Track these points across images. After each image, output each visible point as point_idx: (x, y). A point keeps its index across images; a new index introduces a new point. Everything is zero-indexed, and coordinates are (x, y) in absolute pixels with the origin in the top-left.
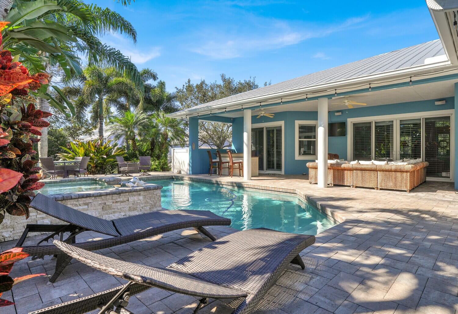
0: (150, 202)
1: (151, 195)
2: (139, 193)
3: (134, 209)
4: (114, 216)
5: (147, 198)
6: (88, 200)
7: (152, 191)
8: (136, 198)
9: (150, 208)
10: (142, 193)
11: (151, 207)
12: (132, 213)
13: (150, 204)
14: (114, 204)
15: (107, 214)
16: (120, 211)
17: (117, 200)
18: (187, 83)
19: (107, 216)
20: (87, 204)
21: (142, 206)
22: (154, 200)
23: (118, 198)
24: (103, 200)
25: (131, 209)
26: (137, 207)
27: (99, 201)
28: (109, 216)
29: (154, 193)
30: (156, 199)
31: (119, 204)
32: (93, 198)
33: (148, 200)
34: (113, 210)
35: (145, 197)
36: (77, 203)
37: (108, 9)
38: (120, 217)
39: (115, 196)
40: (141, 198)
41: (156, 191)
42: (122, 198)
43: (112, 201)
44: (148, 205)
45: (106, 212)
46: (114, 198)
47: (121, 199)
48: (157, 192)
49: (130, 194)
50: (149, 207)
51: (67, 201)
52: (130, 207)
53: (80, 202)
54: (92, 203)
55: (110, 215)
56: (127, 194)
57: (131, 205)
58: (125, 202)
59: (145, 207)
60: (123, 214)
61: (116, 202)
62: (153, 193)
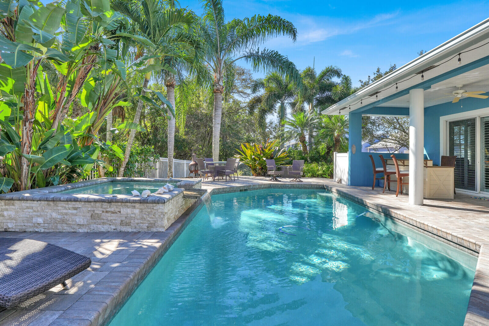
0: (149, 219)
1: (149, 210)
2: (133, 204)
3: (128, 224)
4: (103, 228)
5: (144, 213)
6: (78, 205)
7: (151, 205)
8: (129, 211)
9: (148, 227)
10: (137, 205)
11: (150, 225)
12: (125, 229)
13: (149, 221)
14: (104, 214)
15: (95, 223)
16: (109, 223)
17: (107, 210)
18: (376, 72)
19: (95, 226)
20: (75, 209)
21: (136, 221)
22: (153, 217)
23: (109, 207)
24: (92, 207)
25: (123, 223)
26: (131, 222)
27: (89, 207)
28: (97, 227)
29: (155, 208)
30: (157, 216)
31: (109, 214)
32: (83, 203)
33: (145, 216)
34: (102, 221)
35: (141, 211)
36: (67, 206)
37: (270, 15)
38: (109, 230)
39: (105, 205)
40: (137, 211)
41: (157, 205)
42: (113, 207)
43: (102, 209)
44: (146, 222)
45: (94, 221)
46: (104, 206)
47: (112, 210)
48: (158, 207)
49: (123, 204)
50: (147, 225)
51: (57, 202)
52: (122, 221)
53: (70, 206)
54: (81, 209)
55: (99, 226)
56: (120, 204)
57: (124, 219)
58: (116, 213)
59: (141, 225)
60: (113, 227)
61: (107, 212)
62: (152, 208)
